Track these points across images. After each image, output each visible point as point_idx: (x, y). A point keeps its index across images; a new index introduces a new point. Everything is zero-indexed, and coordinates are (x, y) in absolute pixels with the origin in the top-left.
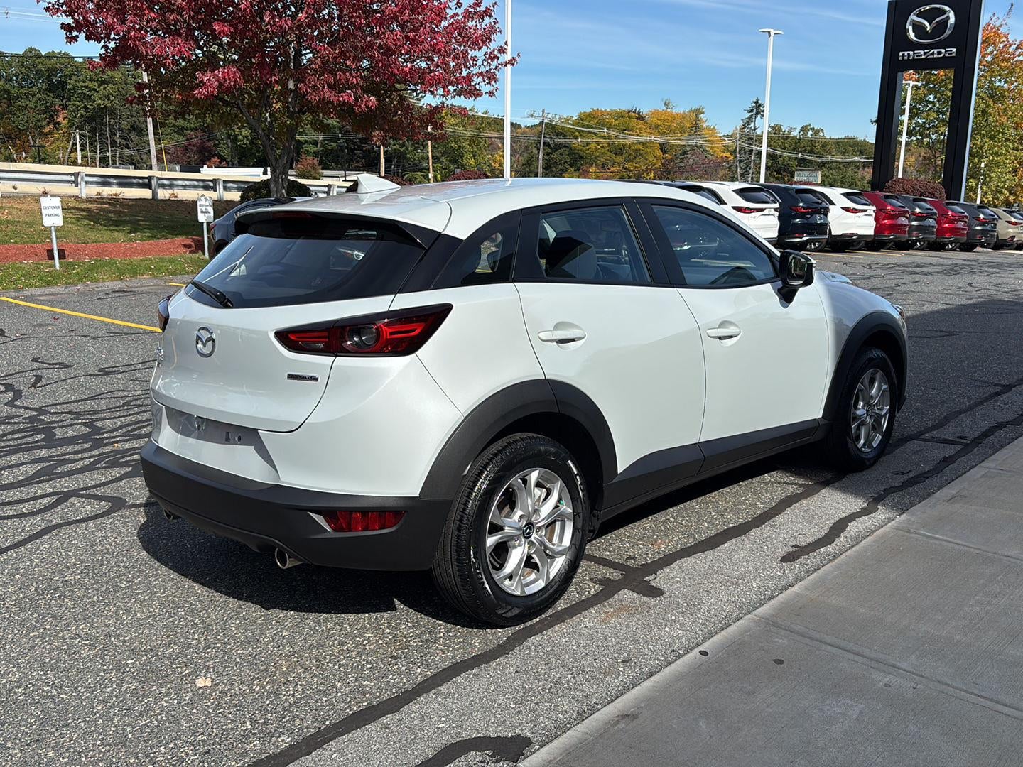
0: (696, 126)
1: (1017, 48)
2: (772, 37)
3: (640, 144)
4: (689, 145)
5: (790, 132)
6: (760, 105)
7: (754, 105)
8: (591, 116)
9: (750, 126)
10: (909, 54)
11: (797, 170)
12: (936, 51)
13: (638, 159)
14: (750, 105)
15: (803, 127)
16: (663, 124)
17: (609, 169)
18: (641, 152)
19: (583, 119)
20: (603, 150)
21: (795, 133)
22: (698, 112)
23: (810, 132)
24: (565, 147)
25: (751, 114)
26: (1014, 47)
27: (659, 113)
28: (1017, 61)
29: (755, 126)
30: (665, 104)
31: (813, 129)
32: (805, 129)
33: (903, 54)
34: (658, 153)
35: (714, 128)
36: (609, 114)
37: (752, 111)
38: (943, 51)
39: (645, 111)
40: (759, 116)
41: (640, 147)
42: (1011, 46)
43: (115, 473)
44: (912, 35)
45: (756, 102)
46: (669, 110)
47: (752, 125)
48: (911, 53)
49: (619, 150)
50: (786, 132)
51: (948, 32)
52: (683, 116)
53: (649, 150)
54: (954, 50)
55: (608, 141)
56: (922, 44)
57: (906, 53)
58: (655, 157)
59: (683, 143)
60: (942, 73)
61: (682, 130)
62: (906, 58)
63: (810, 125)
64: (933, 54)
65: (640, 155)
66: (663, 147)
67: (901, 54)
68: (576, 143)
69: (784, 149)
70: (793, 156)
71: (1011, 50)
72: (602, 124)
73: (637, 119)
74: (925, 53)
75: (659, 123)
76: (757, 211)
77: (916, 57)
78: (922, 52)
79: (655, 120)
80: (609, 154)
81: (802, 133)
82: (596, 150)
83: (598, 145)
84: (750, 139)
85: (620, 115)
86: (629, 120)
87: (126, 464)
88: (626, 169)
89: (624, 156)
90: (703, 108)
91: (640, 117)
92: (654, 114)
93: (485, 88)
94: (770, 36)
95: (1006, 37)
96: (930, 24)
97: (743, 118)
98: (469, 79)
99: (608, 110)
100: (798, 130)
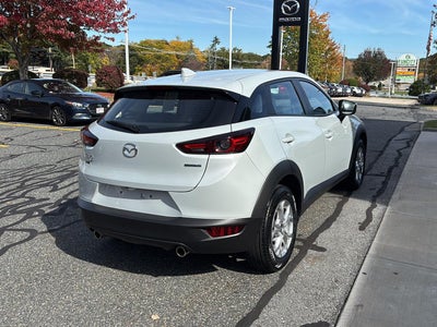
0: (192, 46)
2: (231, 10)
3: (168, 54)
4: (189, 56)
6: (217, 39)
7: (215, 39)
8: (145, 42)
9: (213, 48)
13: (167, 61)
16: (177, 46)
18: (169, 58)
19: (142, 43)
20: (152, 57)
22: (191, 41)
23: (237, 51)
25: (213, 43)
26: (318, 18)
27: (175, 41)
28: (320, 23)
29: (215, 48)
30: (177, 38)
31: (238, 49)
34: (176, 59)
35: (198, 48)
37: (214, 41)
38: (296, 18)
39: (169, 41)
40: (217, 43)
41: (168, 56)
43: (19, 217)
44: (284, 12)
46: (179, 40)
49: (159, 57)
51: (297, 11)
52: (185, 43)
53: (172, 57)
54: (300, 18)
55: (154, 53)
56: (288, 15)
58: (174, 60)
59: (186, 55)
61: (185, 49)
62: (282, 21)
63: (236, 48)
64: (292, 19)
66: (177, 56)
67: (280, 19)
68: (140, 54)
72: (151, 46)
74: (289, 19)
79: (173, 45)
80: (155, 59)
82: (149, 57)
83: (150, 55)
84: (214, 53)
85: (158, 42)
86: (162, 44)
87: (21, 212)
88: (162, 65)
89: (161, 60)
91: (167, 44)
92: (172, 42)
93: (122, 29)
96: (290, 8)
98: (115, 24)
100: (232, 50)
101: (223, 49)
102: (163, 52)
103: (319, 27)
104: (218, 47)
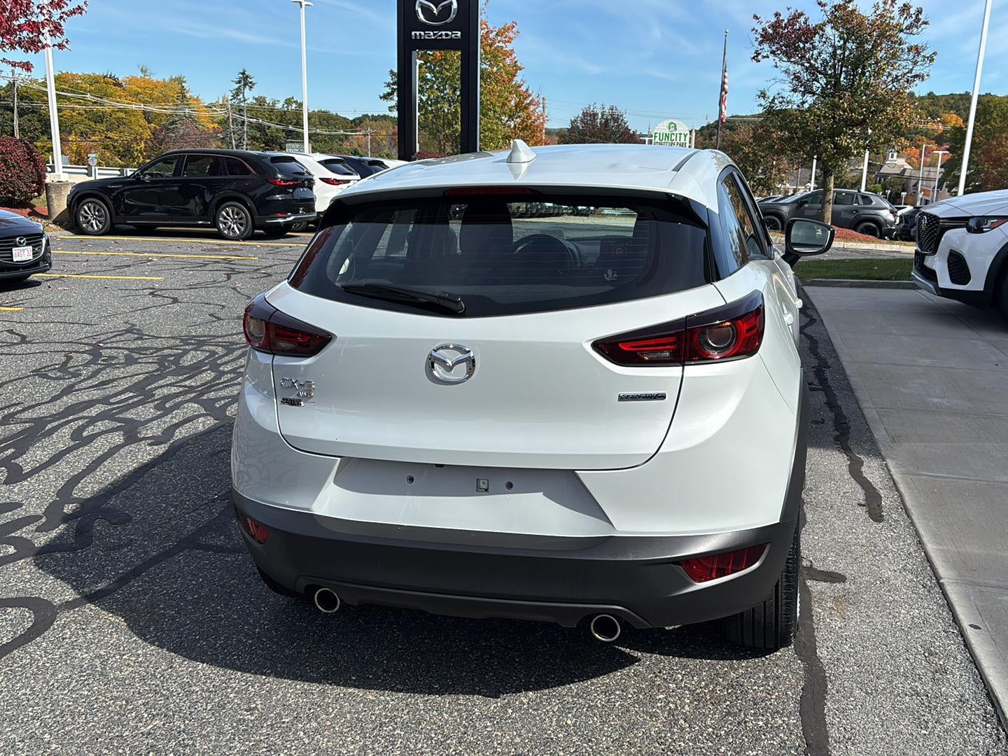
0: (182, 95)
1: (497, 35)
2: (303, 8)
3: (121, 112)
4: (177, 115)
5: (274, 104)
6: (247, 77)
7: (241, 76)
9: (239, 97)
10: (420, 34)
11: (287, 142)
12: (444, 33)
13: (121, 128)
14: (237, 76)
15: (286, 100)
16: (144, 92)
17: (89, 138)
18: (124, 120)
20: (80, 118)
21: (279, 106)
22: (180, 81)
23: (294, 105)
24: (33, 112)
25: (239, 85)
26: (494, 33)
27: (137, 80)
28: (498, 46)
29: (244, 97)
30: (142, 70)
31: (295, 102)
32: (289, 102)
33: (415, 34)
34: (143, 122)
35: (198, 97)
36: (83, 78)
37: (239, 82)
38: (450, 33)
39: (121, 77)
40: (247, 87)
41: (122, 115)
42: (492, 32)
44: (421, 17)
45: (243, 73)
46: (147, 77)
47: (241, 96)
48: (422, 33)
49: (99, 118)
50: (271, 104)
51: (452, 16)
52: (165, 85)
53: (133, 119)
54: (459, 33)
55: (84, 107)
56: (429, 25)
57: (418, 33)
58: (140, 126)
59: (169, 112)
60: (438, 53)
61: (165, 99)
62: (418, 38)
63: (293, 98)
64: (441, 35)
65: (124, 123)
66: (147, 116)
67: (413, 33)
69: (271, 120)
70: (281, 127)
71: (491, 36)
72: (76, 88)
73: (114, 85)
74: (435, 35)
75: (139, 90)
76: (344, 183)
77: (426, 38)
78: (432, 33)
79: (134, 88)
80: (87, 121)
81: (286, 105)
82: (72, 116)
83: (74, 112)
84: (241, 110)
85: (94, 80)
86: (105, 85)
88: (109, 138)
89: (105, 124)
90: (184, 77)
91: (118, 84)
92: (132, 80)
94: (301, 7)
95: (486, 25)
96: (436, 8)
97: (232, 89)
99: (80, 74)
100: (282, 102)
101: (261, 101)
102: (109, 105)
103: (496, 56)
104: (250, 96)
